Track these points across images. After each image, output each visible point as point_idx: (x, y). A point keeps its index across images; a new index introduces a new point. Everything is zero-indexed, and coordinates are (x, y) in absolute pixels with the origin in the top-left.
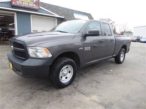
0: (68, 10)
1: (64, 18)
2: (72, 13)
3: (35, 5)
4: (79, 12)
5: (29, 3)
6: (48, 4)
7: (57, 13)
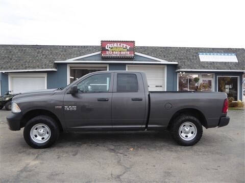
0: (188, 50)
1: (177, 63)
2: (197, 53)
3: (128, 52)
4: (213, 49)
5: (120, 52)
6: (151, 47)
7: (164, 58)
